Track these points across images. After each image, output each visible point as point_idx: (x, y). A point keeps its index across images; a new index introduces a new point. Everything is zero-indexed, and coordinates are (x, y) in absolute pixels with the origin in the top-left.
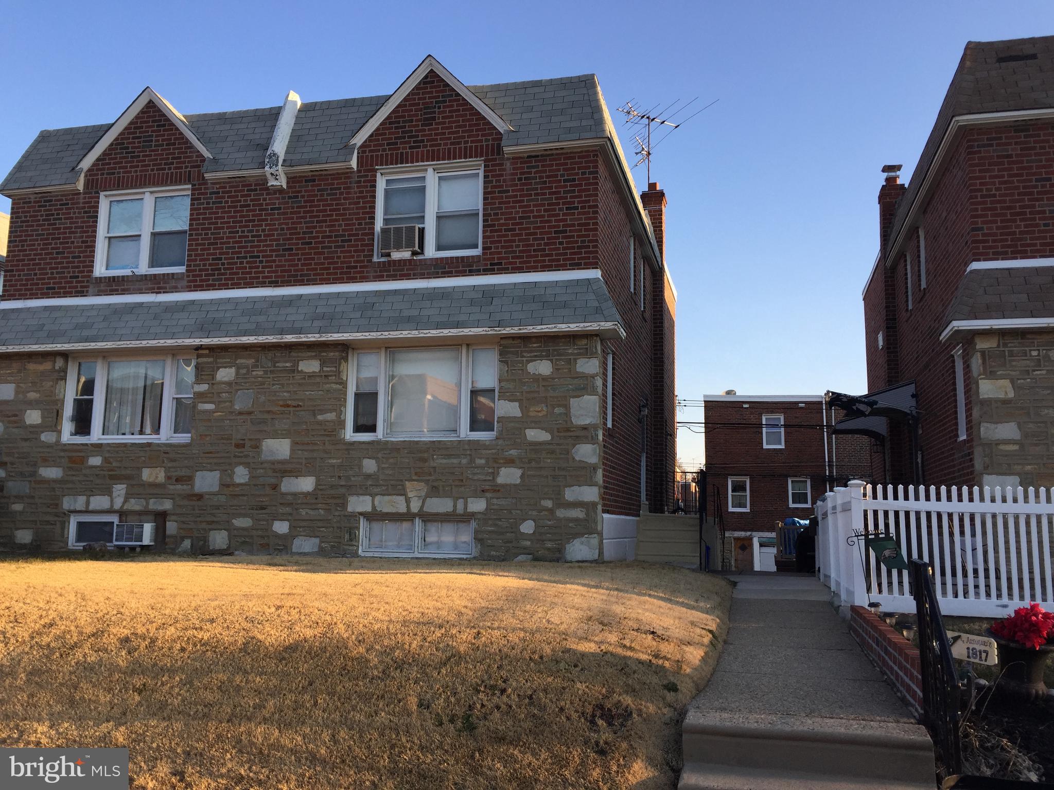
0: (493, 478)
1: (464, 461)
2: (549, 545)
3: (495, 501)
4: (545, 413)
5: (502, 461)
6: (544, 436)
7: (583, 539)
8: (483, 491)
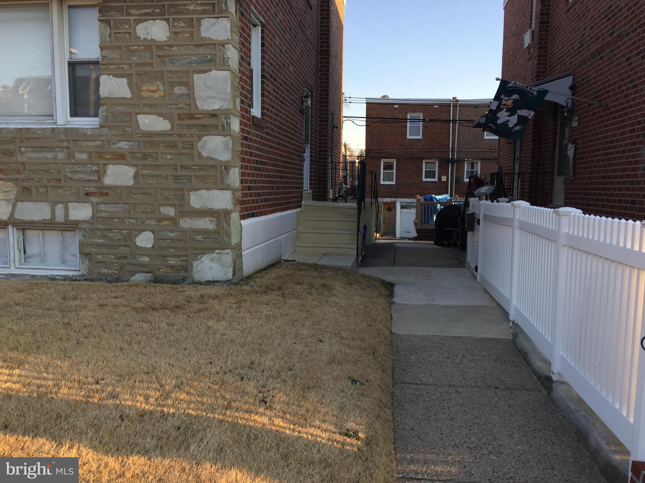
0: (99, 178)
1: (61, 156)
2: (172, 261)
3: (102, 207)
4: (162, 94)
5: (108, 156)
6: (163, 125)
7: (214, 255)
8: (87, 194)
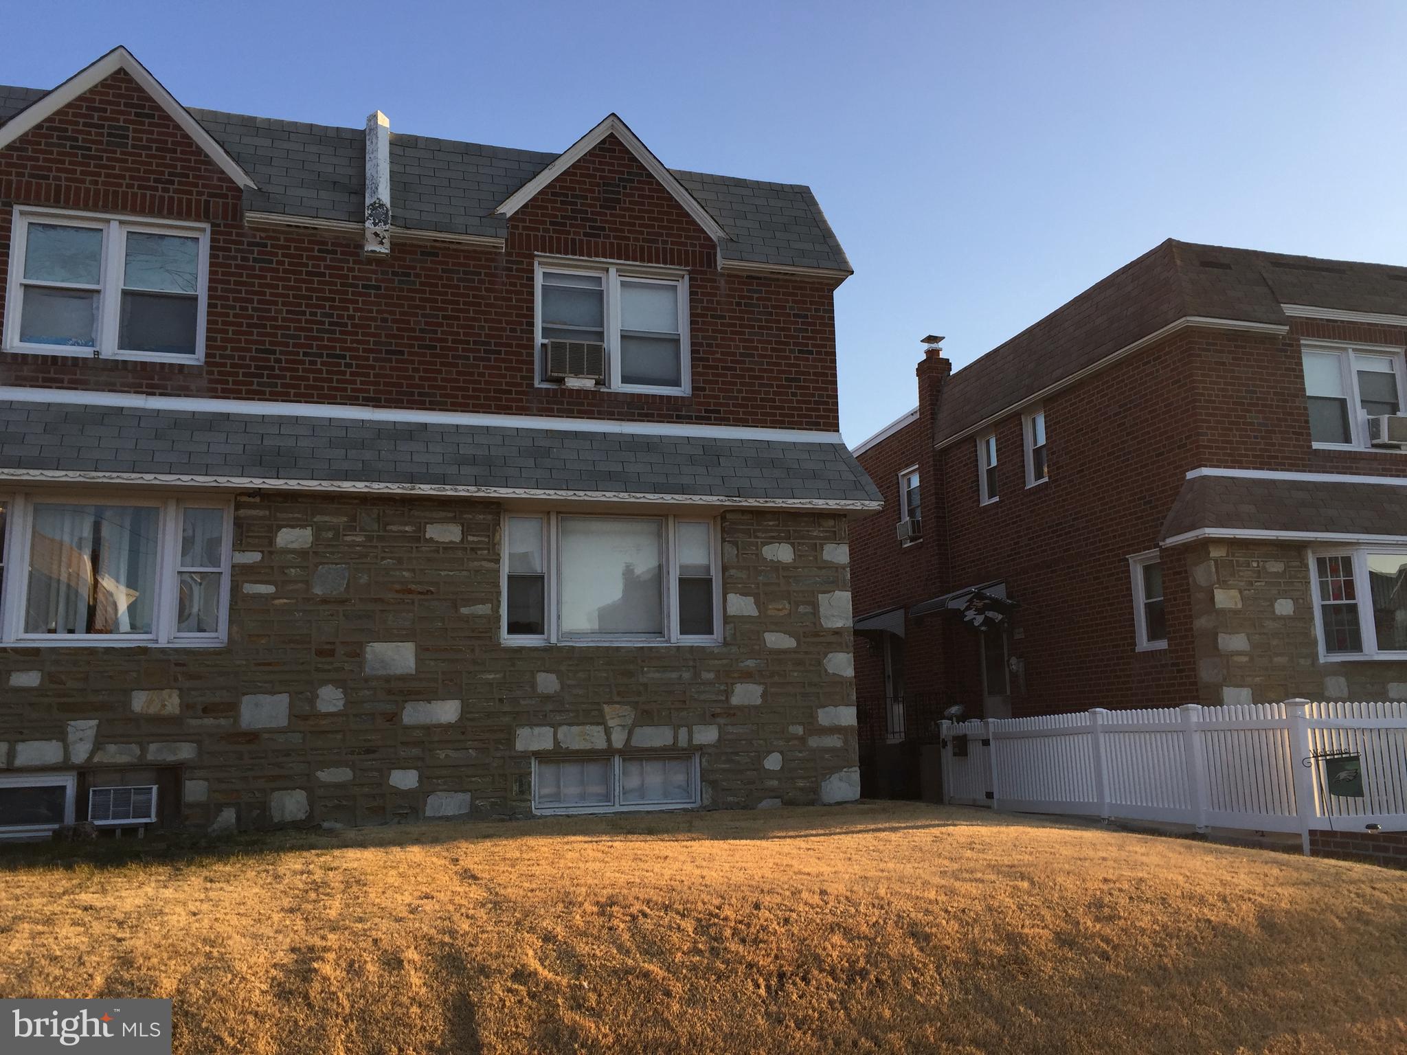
0: (727, 698)
1: (687, 675)
2: (801, 784)
3: (730, 729)
4: (786, 612)
5: (736, 675)
6: (787, 642)
7: (843, 774)
8: (713, 715)
